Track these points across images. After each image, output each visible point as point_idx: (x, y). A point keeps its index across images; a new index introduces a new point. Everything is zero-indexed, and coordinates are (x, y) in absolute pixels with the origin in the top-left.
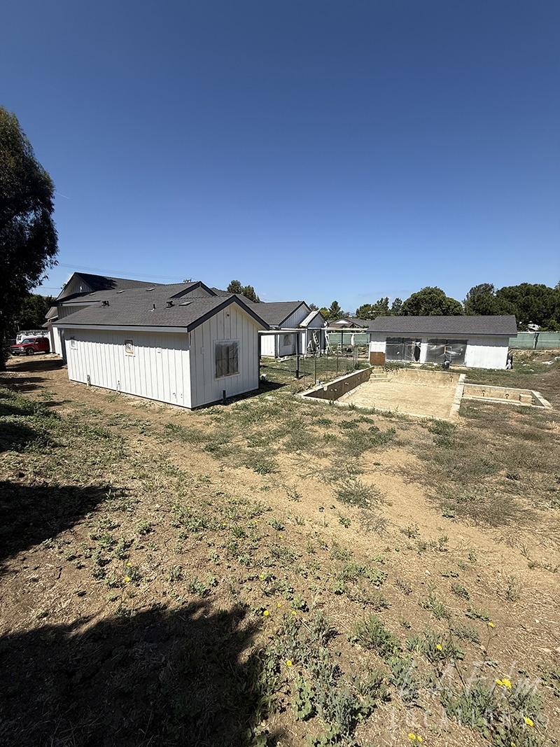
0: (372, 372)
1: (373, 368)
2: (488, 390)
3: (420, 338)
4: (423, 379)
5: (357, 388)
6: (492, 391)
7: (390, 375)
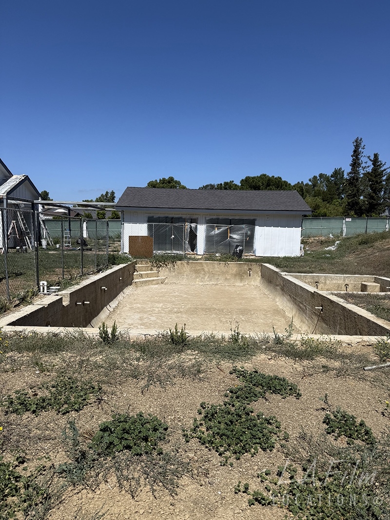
0: (135, 270)
1: (136, 263)
2: (322, 280)
3: (194, 217)
4: (212, 275)
5: (120, 297)
6: (328, 282)
7: (164, 273)
